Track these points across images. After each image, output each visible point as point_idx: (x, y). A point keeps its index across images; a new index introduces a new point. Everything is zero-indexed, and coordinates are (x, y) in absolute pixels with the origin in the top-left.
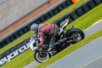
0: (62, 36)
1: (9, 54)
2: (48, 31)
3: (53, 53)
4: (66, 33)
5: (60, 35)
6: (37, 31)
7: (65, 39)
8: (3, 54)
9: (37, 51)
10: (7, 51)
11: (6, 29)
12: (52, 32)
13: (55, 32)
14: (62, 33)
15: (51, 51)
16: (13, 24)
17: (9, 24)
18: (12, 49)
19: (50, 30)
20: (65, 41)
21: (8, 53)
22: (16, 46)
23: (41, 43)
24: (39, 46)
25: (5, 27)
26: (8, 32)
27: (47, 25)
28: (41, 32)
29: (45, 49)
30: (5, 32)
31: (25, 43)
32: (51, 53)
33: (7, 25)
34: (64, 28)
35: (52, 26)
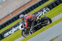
0: (38, 21)
2: (30, 19)
3: (33, 32)
4: (41, 20)
5: (37, 21)
6: (23, 19)
7: (40, 23)
9: (23, 31)
11: (24, 6)
12: (32, 19)
13: (34, 19)
14: (38, 20)
15: (32, 30)
16: (28, 3)
17: (26, 3)
19: (31, 18)
20: (40, 25)
23: (26, 26)
24: (24, 28)
25: (23, 4)
26: (25, 8)
27: (29, 15)
28: (26, 19)
29: (28, 30)
30: (24, 7)
32: (32, 32)
33: (25, 4)
34: (40, 17)
35: (32, 16)
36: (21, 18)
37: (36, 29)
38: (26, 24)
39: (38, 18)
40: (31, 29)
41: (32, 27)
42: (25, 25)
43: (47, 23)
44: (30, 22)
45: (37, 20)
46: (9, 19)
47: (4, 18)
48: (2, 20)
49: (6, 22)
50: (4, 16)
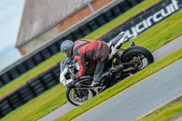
1: (134, 25)
3: (99, 90)
4: (122, 55)
7: (121, 66)
8: (124, 24)
10: (131, 19)
12: (97, 54)
15: (96, 86)
18: (140, 17)
21: (132, 23)
22: (147, 10)
23: (80, 73)
27: (89, 42)
28: (78, 55)
31: (163, 4)
32: (96, 89)
35: (98, 44)
36: (66, 51)
37: (109, 82)
38: (78, 68)
39: (114, 51)
40: (93, 83)
41: (96, 78)
42: (76, 71)
43: (139, 64)
44: (90, 61)
45: (111, 56)
46: (85, 19)
47: (71, 16)
48: (65, 23)
49: (77, 28)
50: (70, 10)
